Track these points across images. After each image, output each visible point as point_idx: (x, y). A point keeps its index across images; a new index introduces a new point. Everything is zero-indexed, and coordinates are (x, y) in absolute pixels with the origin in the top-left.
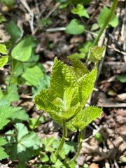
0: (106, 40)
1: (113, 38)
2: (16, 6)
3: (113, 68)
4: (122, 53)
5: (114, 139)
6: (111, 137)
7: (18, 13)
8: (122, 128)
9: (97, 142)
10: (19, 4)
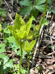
0: (43, 31)
1: (46, 31)
2: (7, 19)
3: (46, 43)
4: (50, 37)
5: (45, 70)
6: (44, 70)
7: (8, 21)
8: (49, 67)
9: (38, 70)
10: (9, 18)
